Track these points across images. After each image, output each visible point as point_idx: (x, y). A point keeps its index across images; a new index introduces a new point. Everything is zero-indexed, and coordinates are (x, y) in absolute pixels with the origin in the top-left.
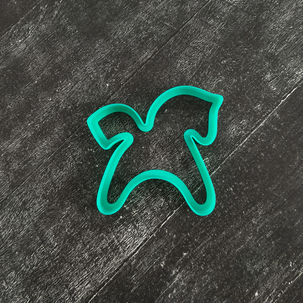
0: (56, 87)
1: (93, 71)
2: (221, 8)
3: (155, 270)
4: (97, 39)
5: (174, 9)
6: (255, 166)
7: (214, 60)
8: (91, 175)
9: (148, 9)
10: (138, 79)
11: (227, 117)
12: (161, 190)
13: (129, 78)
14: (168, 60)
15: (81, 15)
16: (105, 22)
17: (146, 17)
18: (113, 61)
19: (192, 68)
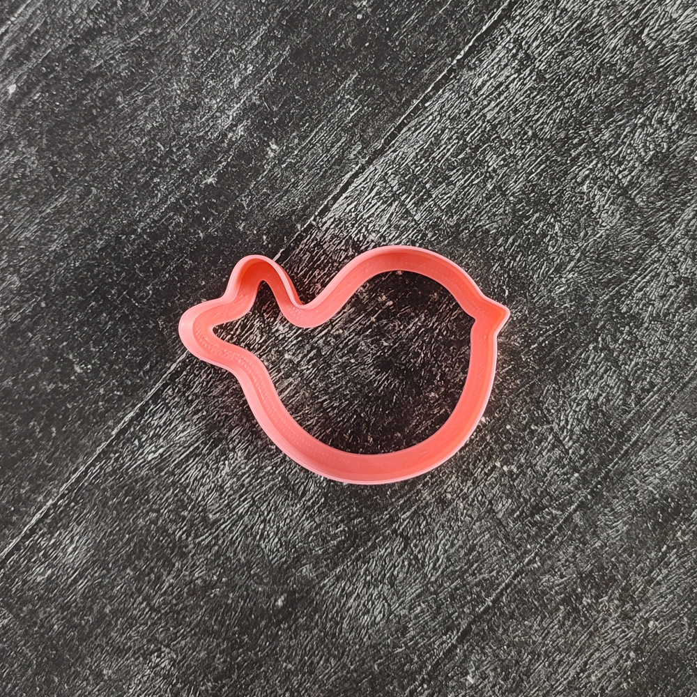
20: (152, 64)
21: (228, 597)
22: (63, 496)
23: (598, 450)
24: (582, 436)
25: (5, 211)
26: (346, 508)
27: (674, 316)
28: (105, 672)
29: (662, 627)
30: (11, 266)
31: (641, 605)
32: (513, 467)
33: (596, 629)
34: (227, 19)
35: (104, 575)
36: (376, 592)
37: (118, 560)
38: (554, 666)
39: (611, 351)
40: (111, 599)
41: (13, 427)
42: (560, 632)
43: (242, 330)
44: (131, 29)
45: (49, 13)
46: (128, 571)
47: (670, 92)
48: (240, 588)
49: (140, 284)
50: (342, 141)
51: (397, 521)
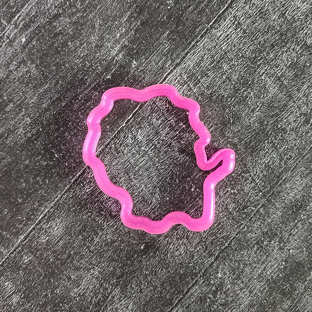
0: (285, 268)
1: (241, 292)
3: (143, 57)
6: (29, 185)
10: (182, 285)
11: (65, 244)
13: (193, 286)
18: (215, 306)
19: (113, 305)
20: (82, 29)
21: (121, 246)
22: (52, 207)
23: (269, 183)
24: (263, 178)
25: (23, 91)
27: (299, 129)
28: (72, 277)
29: (295, 252)
30: (26, 114)
31: (287, 244)
32: (235, 191)
33: (269, 254)
34: (114, 9)
35: (70, 239)
36: (181, 242)
37: (76, 233)
38: (253, 269)
39: (274, 144)
40: (73, 248)
41: (30, 180)
42: (255, 256)
43: (124, 138)
44: (73, 14)
45: (38, 7)
46: (80, 237)
47: (297, 37)
48: (126, 242)
49: (81, 121)
50: (163, 60)
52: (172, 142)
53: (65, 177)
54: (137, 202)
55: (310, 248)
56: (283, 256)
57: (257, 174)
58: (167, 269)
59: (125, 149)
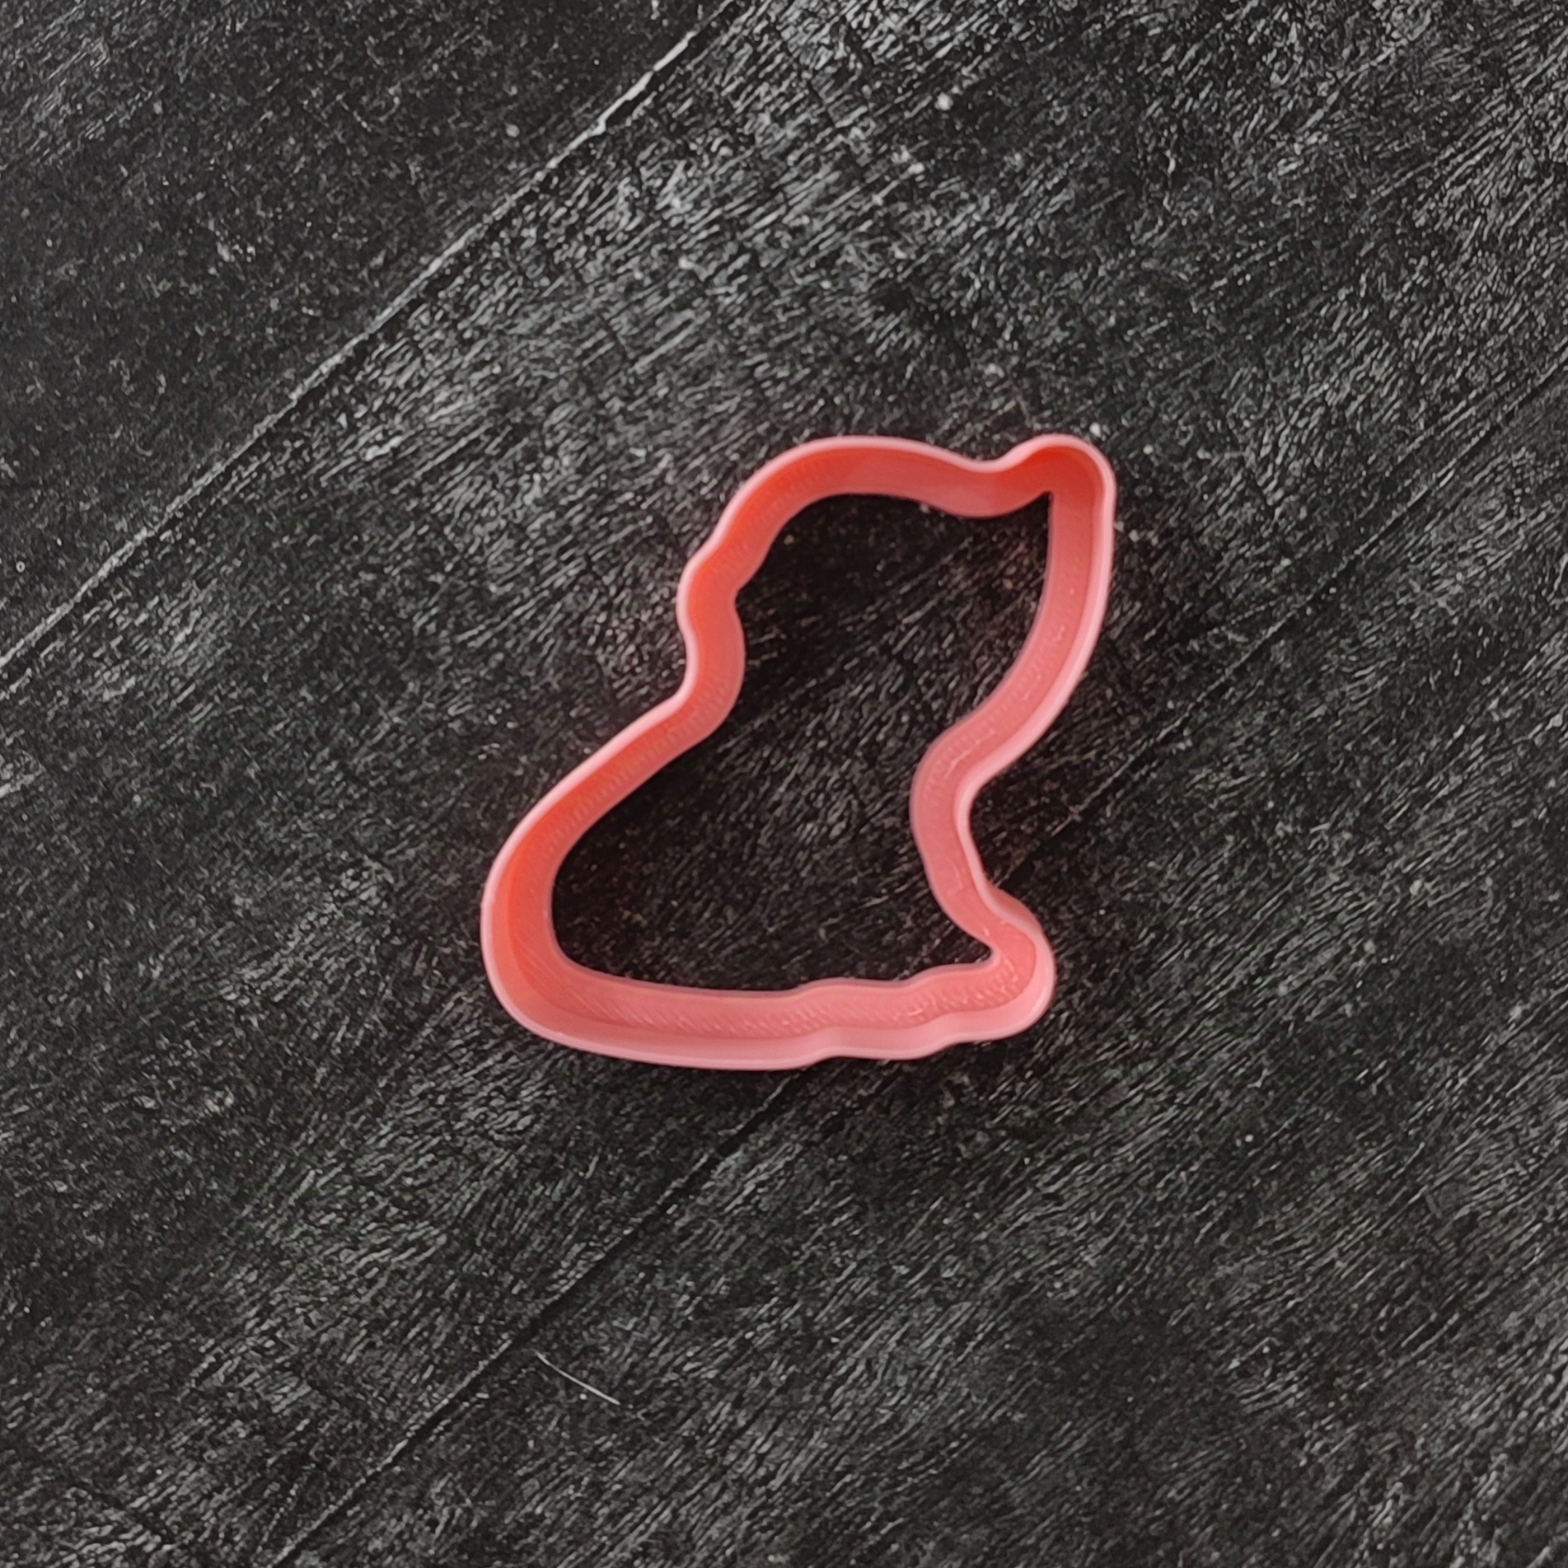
0: (1375, 971)
1: (1125, 1074)
2: (209, 1497)
4: (1095, 1305)
5: (542, 1500)
6: (64, 393)
7: (282, 1116)
8: (1140, 376)
9: (727, 1509)
11: (221, 721)
12: (684, 263)
14: (600, 1130)
15: (1203, 1483)
16: (1037, 1429)
17: (743, 1453)
18: (981, 1138)
19: (440, 1071)
21: (515, 763)
22: (172, 523)
23: (1335, 515)
24: (1304, 481)
26: (786, 591)
27: (1527, 244)
28: (238, 901)
29: (1438, 894)
30: (92, 20)
32: (1151, 534)
33: (1298, 889)
36: (835, 776)
37: (282, 669)
38: (1203, 960)
39: (1385, 308)
40: (263, 748)
41: (74, 366)
42: (1222, 890)
43: (592, 199)
46: (304, 692)
48: (544, 745)
49: (373, 84)
51: (893, 628)
52: (842, 247)
53: (258, 372)
54: (628, 539)
55: (1519, 883)
56: (1370, 910)
57: (1279, 460)
58: (746, 912)
59: (590, 256)
